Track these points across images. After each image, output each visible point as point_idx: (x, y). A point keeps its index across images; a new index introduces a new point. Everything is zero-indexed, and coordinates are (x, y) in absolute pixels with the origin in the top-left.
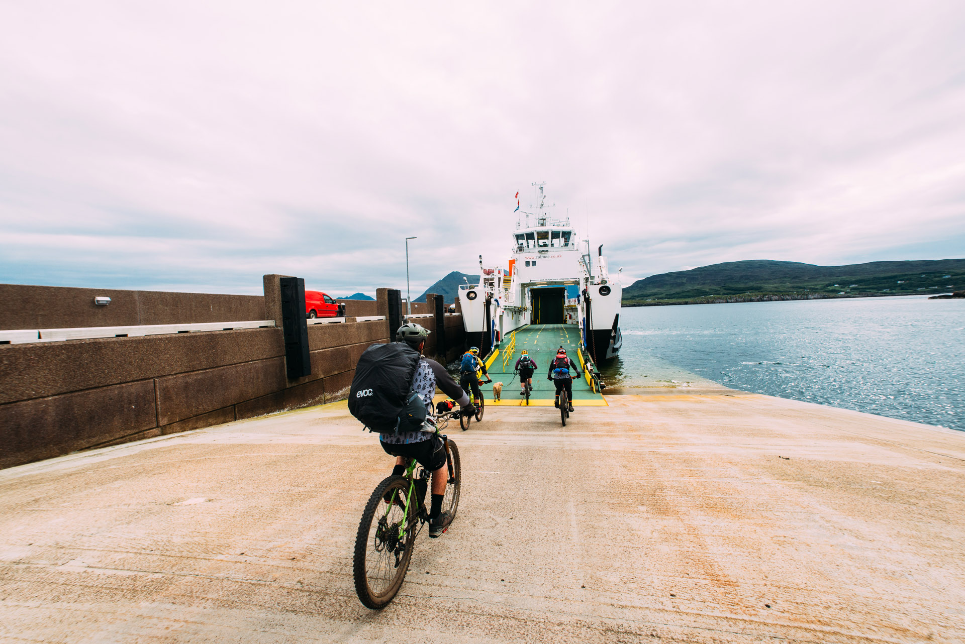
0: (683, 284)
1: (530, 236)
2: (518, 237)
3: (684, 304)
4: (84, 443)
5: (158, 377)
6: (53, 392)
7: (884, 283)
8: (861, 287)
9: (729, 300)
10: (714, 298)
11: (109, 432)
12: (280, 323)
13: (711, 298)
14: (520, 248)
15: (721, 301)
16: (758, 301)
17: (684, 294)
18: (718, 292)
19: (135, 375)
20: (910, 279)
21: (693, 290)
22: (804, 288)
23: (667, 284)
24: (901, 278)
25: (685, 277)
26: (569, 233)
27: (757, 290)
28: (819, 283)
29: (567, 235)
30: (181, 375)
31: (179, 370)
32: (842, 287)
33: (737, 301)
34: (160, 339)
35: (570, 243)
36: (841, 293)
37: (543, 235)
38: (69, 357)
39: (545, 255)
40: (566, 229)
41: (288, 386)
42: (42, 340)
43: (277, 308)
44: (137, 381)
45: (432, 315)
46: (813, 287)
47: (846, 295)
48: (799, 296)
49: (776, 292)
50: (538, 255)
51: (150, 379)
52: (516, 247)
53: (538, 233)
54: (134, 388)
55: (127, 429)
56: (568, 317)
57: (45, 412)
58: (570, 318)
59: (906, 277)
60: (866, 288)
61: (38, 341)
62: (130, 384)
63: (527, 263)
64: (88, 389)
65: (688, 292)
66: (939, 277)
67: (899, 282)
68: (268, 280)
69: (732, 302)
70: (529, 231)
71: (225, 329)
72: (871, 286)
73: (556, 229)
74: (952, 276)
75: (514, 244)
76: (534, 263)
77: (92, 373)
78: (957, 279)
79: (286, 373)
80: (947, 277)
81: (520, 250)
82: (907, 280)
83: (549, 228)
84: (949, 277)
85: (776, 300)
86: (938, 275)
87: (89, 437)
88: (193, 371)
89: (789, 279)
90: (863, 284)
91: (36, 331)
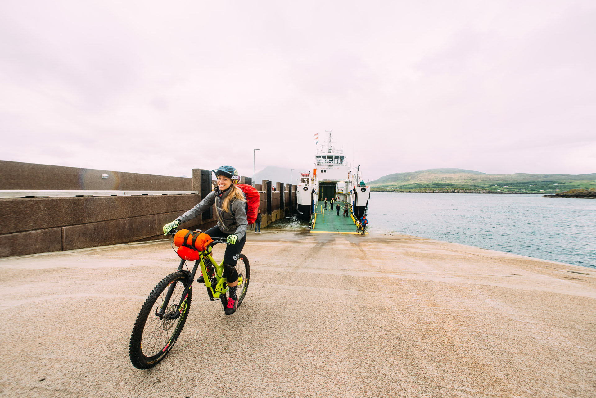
0: (408, 180)
1: (324, 157)
2: (317, 157)
3: (409, 192)
4: (135, 239)
5: (157, 214)
6: (128, 216)
7: (522, 186)
8: (509, 187)
9: (434, 191)
10: (426, 189)
11: (142, 235)
12: (200, 192)
13: (424, 189)
14: (319, 163)
15: (430, 191)
16: (451, 192)
17: (409, 186)
18: (429, 186)
19: (150, 212)
20: (536, 185)
21: (414, 184)
22: (478, 187)
23: (399, 180)
24: (532, 184)
25: (410, 176)
26: (343, 157)
27: (451, 186)
28: (487, 184)
29: (342, 158)
30: (164, 214)
31: (164, 211)
32: (499, 187)
33: (439, 192)
34: (158, 197)
35: (343, 162)
36: (498, 191)
37: (331, 157)
38: (132, 202)
39: (331, 168)
40: (342, 155)
41: (202, 223)
42: (125, 195)
43: (198, 184)
44: (151, 215)
45: (265, 192)
46: (483, 186)
47: (501, 192)
48: (475, 191)
49: (462, 188)
50: (328, 167)
51: (154, 214)
52: (316, 162)
53: (328, 156)
54: (150, 218)
55: (147, 235)
56: (338, 198)
57: (125, 224)
58: (339, 198)
59: (534, 183)
60: (512, 188)
61: (123, 195)
62: (149, 216)
63: (322, 171)
64: (137, 216)
65: (411, 185)
66: (551, 184)
67: (530, 186)
68: (195, 171)
69: (436, 193)
70: (324, 155)
71: (178, 194)
72: (515, 187)
73: (337, 155)
74: (558, 184)
75: (315, 161)
76: (325, 171)
77: (138, 210)
78: (561, 186)
79: (201, 216)
80: (555, 184)
81: (319, 164)
82: (535, 185)
83: (333, 154)
84: (557, 184)
85: (462, 193)
86: (551, 183)
87: (137, 237)
88: (169, 212)
89: (470, 181)
90: (511, 186)
91: (123, 191)
